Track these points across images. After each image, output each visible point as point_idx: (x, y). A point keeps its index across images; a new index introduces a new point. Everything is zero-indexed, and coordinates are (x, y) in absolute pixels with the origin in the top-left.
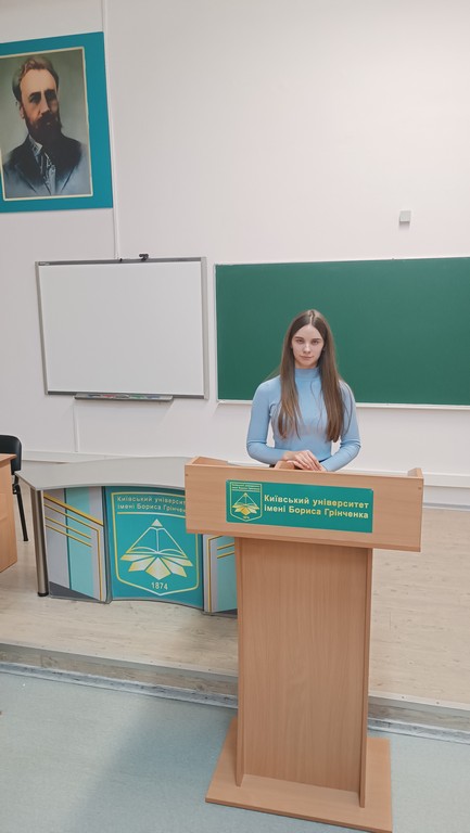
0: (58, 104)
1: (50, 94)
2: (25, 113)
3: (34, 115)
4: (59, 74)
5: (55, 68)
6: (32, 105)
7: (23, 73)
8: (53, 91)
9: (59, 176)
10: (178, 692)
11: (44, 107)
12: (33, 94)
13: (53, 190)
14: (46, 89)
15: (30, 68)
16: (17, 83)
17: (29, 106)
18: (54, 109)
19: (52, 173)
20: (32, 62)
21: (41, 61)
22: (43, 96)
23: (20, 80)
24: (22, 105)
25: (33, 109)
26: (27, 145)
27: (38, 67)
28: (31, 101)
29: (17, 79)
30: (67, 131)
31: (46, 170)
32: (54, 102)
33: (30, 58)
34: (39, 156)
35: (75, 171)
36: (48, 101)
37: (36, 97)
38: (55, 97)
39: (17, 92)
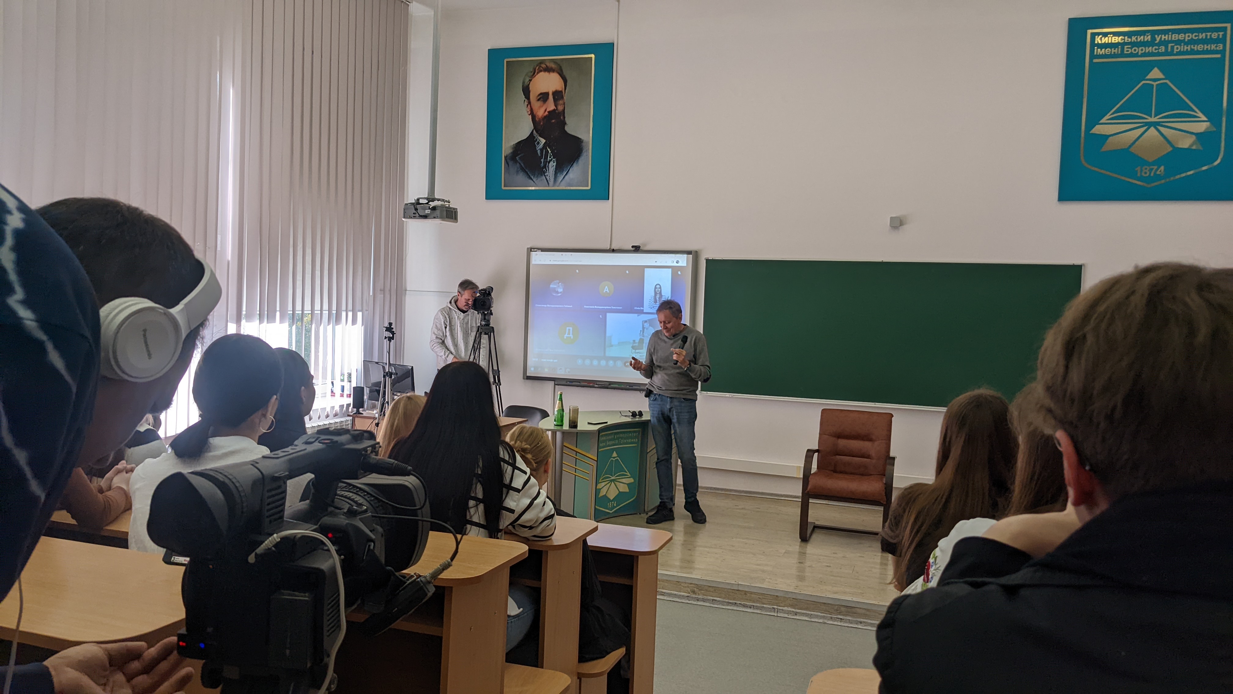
0: (564, 104)
1: (558, 95)
2: (532, 110)
3: (541, 113)
4: (568, 77)
5: (566, 73)
6: (540, 103)
7: (534, 75)
8: (561, 92)
9: (559, 169)
10: (675, 596)
11: (551, 106)
12: (541, 94)
13: (551, 182)
14: (554, 90)
15: (541, 71)
16: (526, 83)
17: (536, 104)
18: (560, 108)
19: (552, 166)
20: (543, 66)
21: (553, 66)
22: (551, 97)
23: (530, 80)
24: (529, 103)
25: (541, 107)
26: (530, 140)
27: (548, 70)
28: (538, 100)
29: (527, 80)
30: (571, 128)
31: (547, 162)
32: (561, 102)
33: (542, 62)
34: (542, 150)
35: (575, 164)
36: (555, 100)
37: (543, 97)
38: (562, 98)
39: (526, 91)
